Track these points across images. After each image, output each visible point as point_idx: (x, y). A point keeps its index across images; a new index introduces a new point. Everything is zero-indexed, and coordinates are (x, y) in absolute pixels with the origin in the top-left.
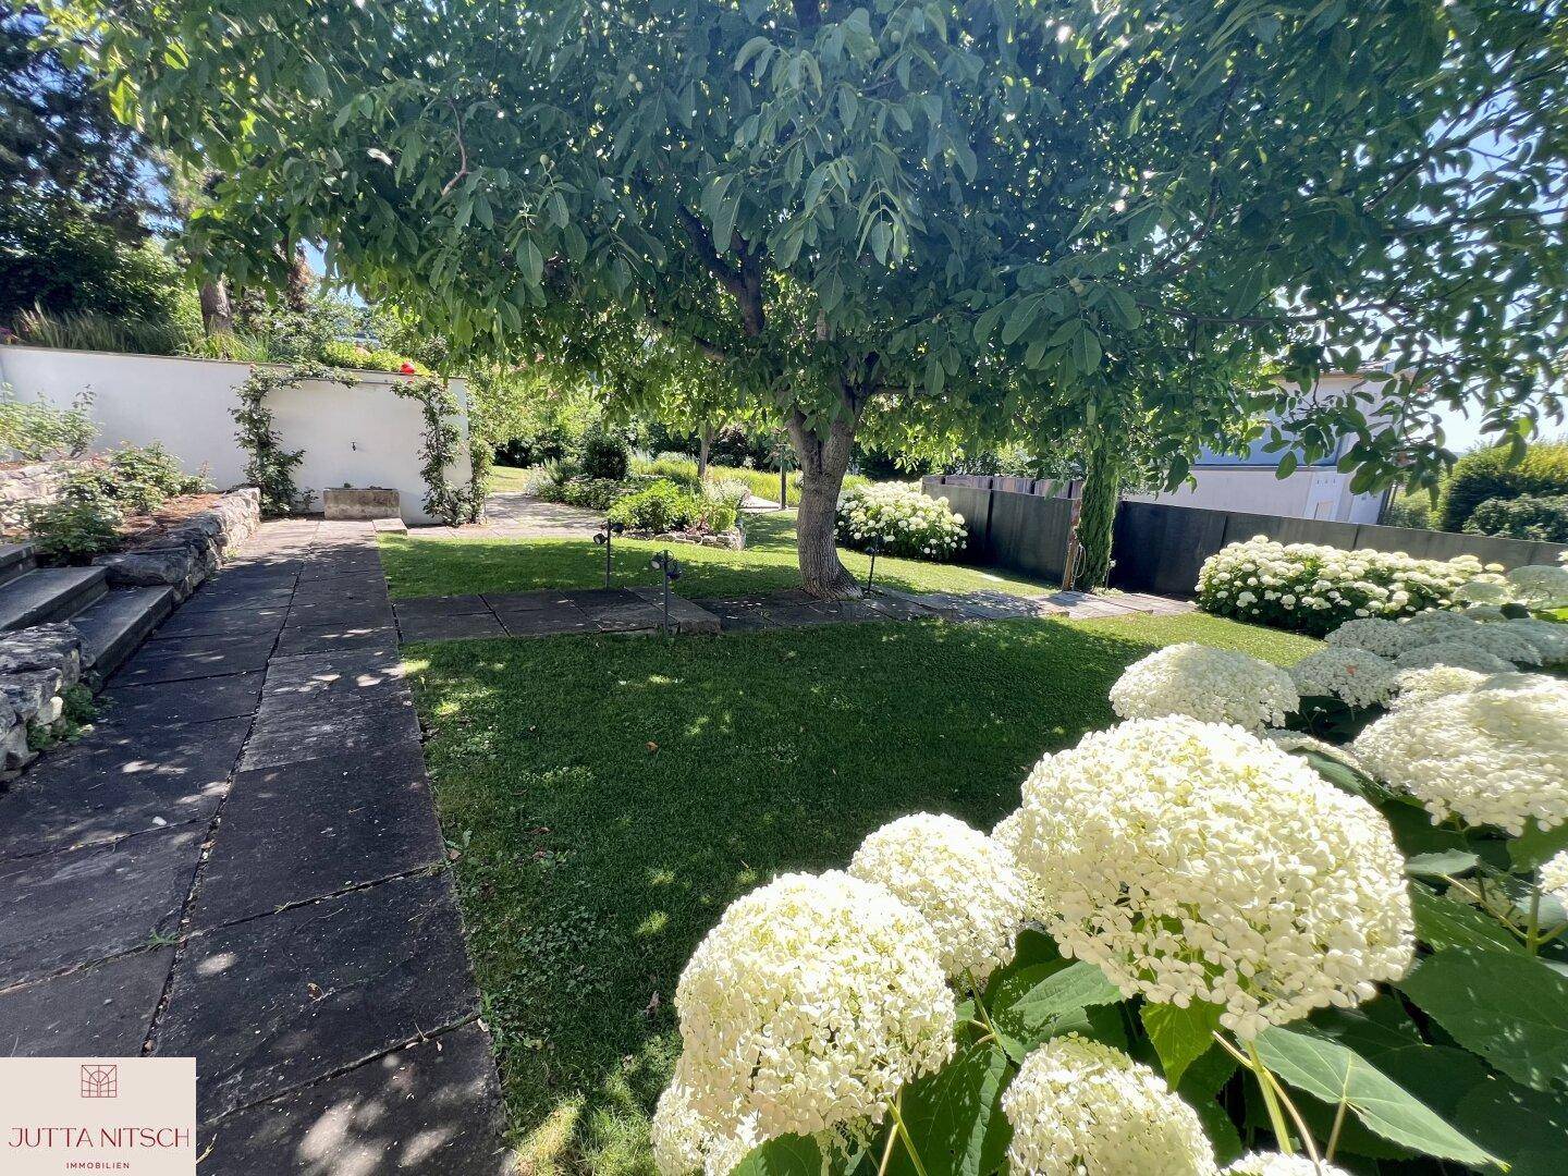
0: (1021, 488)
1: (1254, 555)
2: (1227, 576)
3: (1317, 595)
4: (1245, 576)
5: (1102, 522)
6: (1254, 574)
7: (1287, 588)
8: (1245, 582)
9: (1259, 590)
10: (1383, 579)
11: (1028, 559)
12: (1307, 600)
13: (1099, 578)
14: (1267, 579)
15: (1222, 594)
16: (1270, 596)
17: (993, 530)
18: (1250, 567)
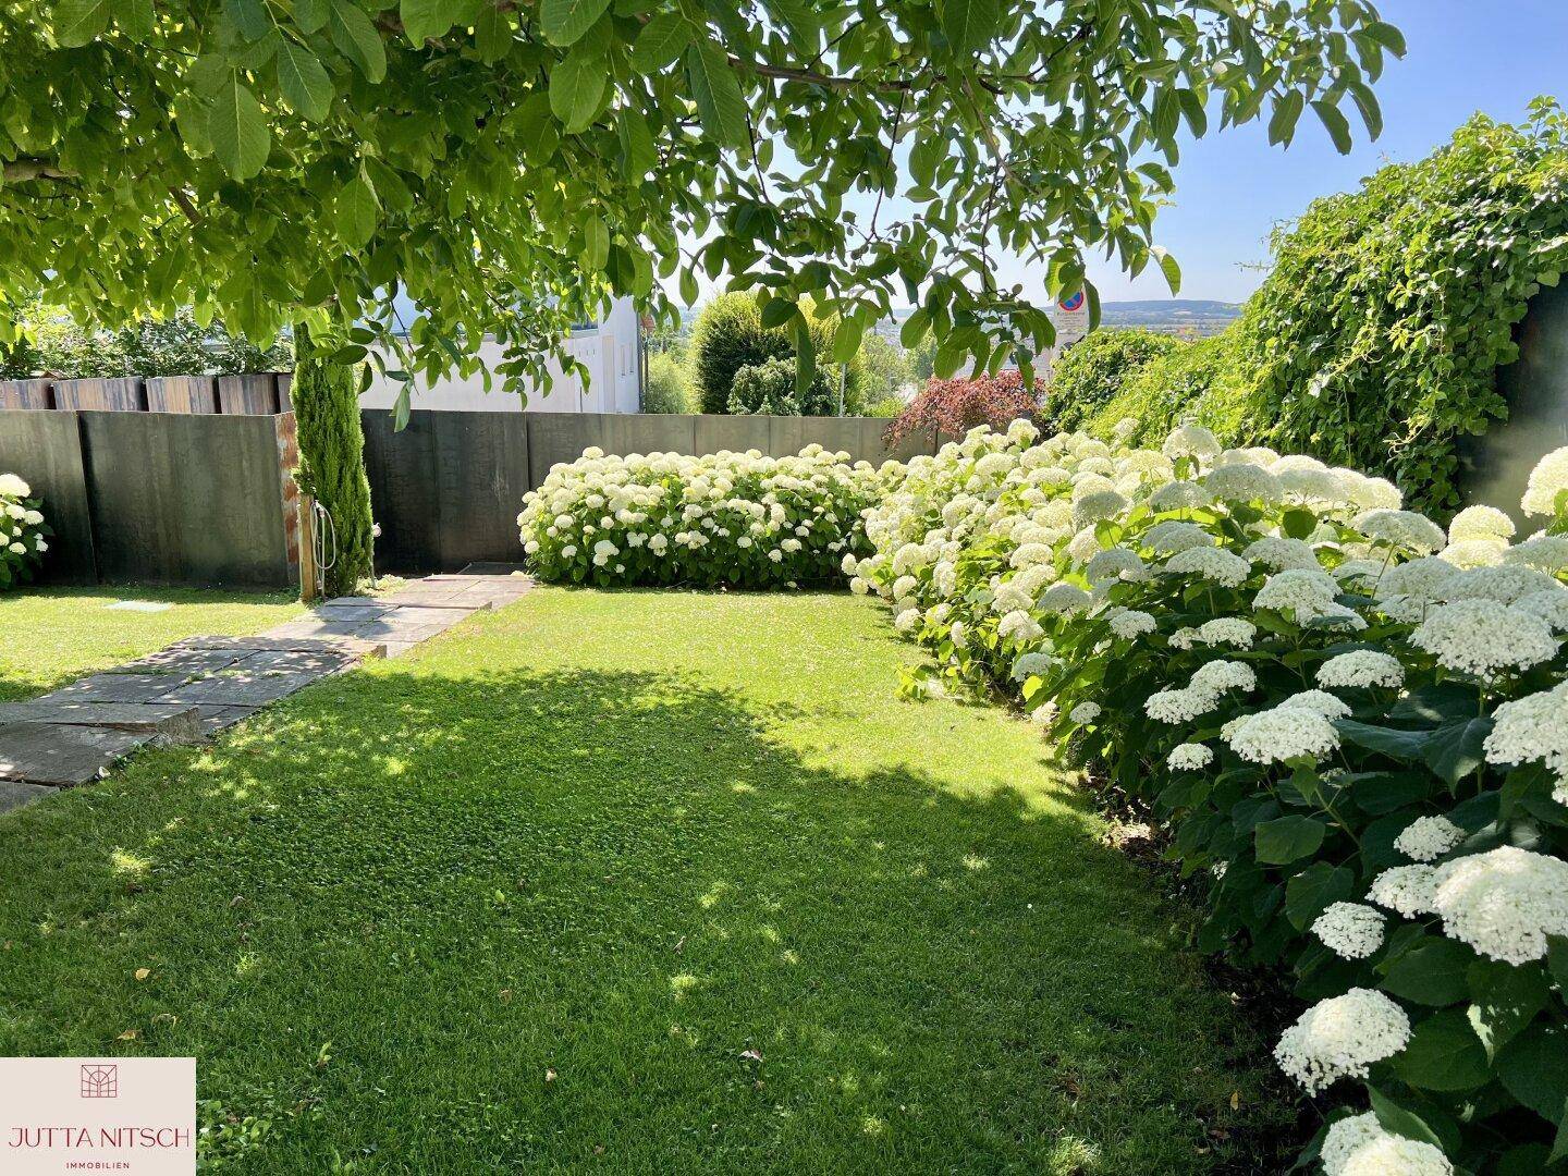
0: (117, 400)
1: (594, 480)
2: (566, 521)
3: (689, 529)
4: (595, 517)
5: (345, 456)
6: (604, 511)
7: (651, 525)
8: (597, 524)
9: (618, 536)
10: (751, 490)
11: (204, 549)
12: (681, 537)
13: (363, 562)
14: (626, 516)
15: (569, 551)
16: (635, 540)
17: (105, 499)
18: (594, 501)
